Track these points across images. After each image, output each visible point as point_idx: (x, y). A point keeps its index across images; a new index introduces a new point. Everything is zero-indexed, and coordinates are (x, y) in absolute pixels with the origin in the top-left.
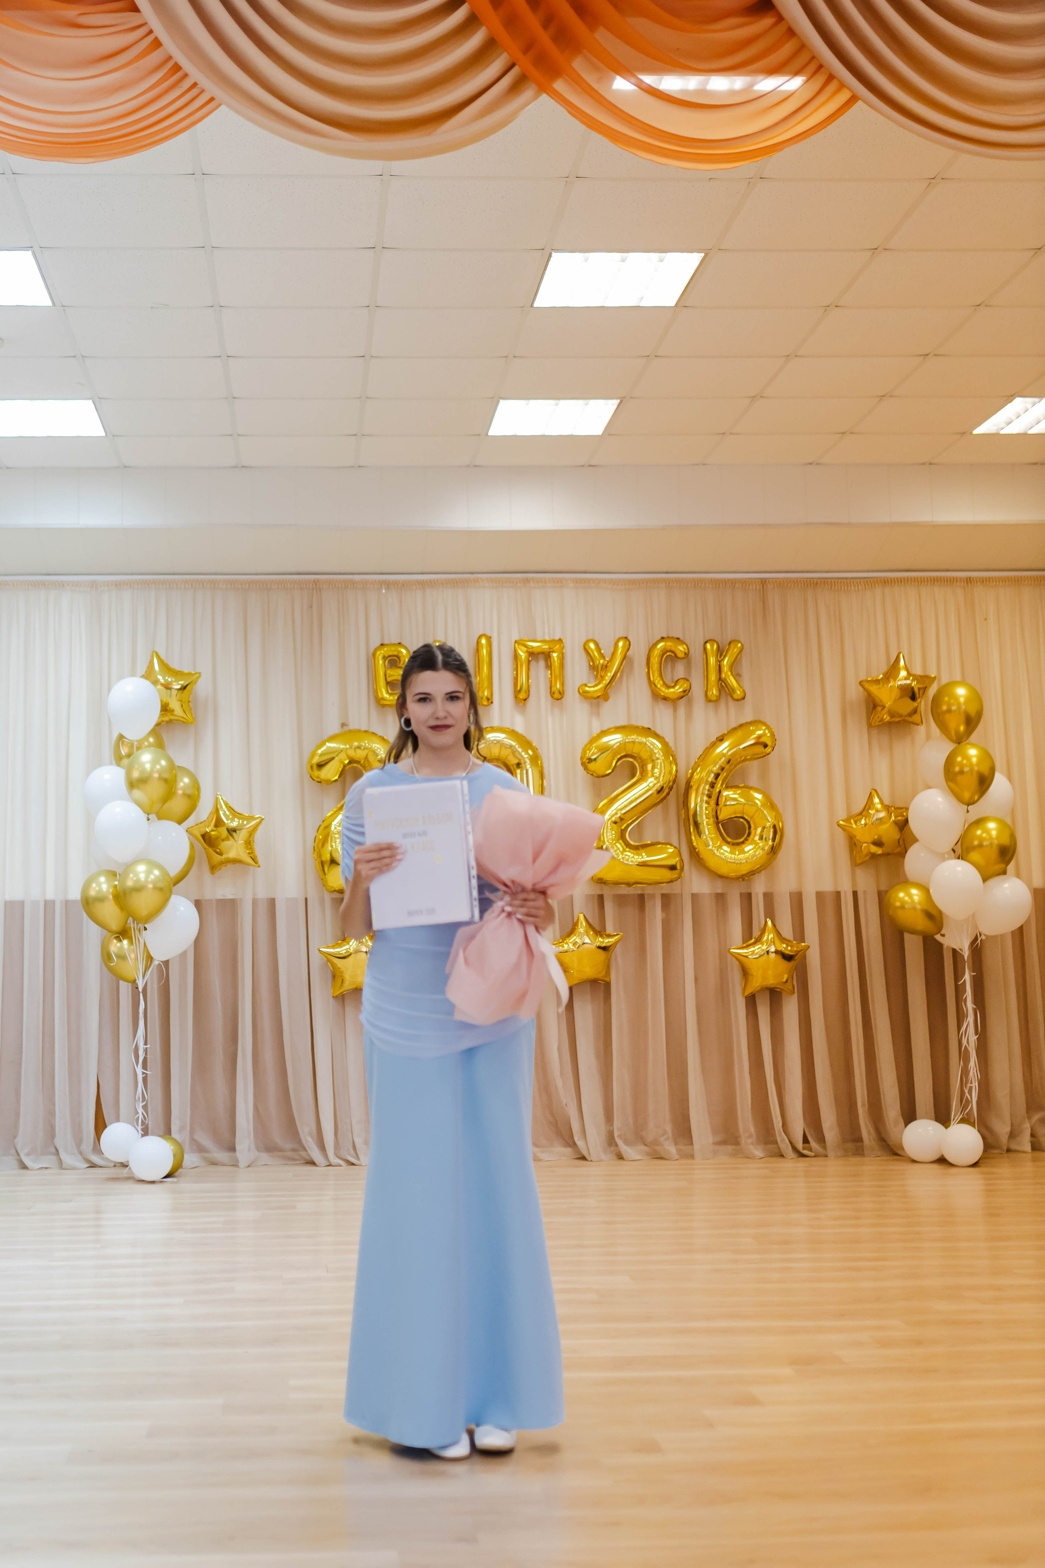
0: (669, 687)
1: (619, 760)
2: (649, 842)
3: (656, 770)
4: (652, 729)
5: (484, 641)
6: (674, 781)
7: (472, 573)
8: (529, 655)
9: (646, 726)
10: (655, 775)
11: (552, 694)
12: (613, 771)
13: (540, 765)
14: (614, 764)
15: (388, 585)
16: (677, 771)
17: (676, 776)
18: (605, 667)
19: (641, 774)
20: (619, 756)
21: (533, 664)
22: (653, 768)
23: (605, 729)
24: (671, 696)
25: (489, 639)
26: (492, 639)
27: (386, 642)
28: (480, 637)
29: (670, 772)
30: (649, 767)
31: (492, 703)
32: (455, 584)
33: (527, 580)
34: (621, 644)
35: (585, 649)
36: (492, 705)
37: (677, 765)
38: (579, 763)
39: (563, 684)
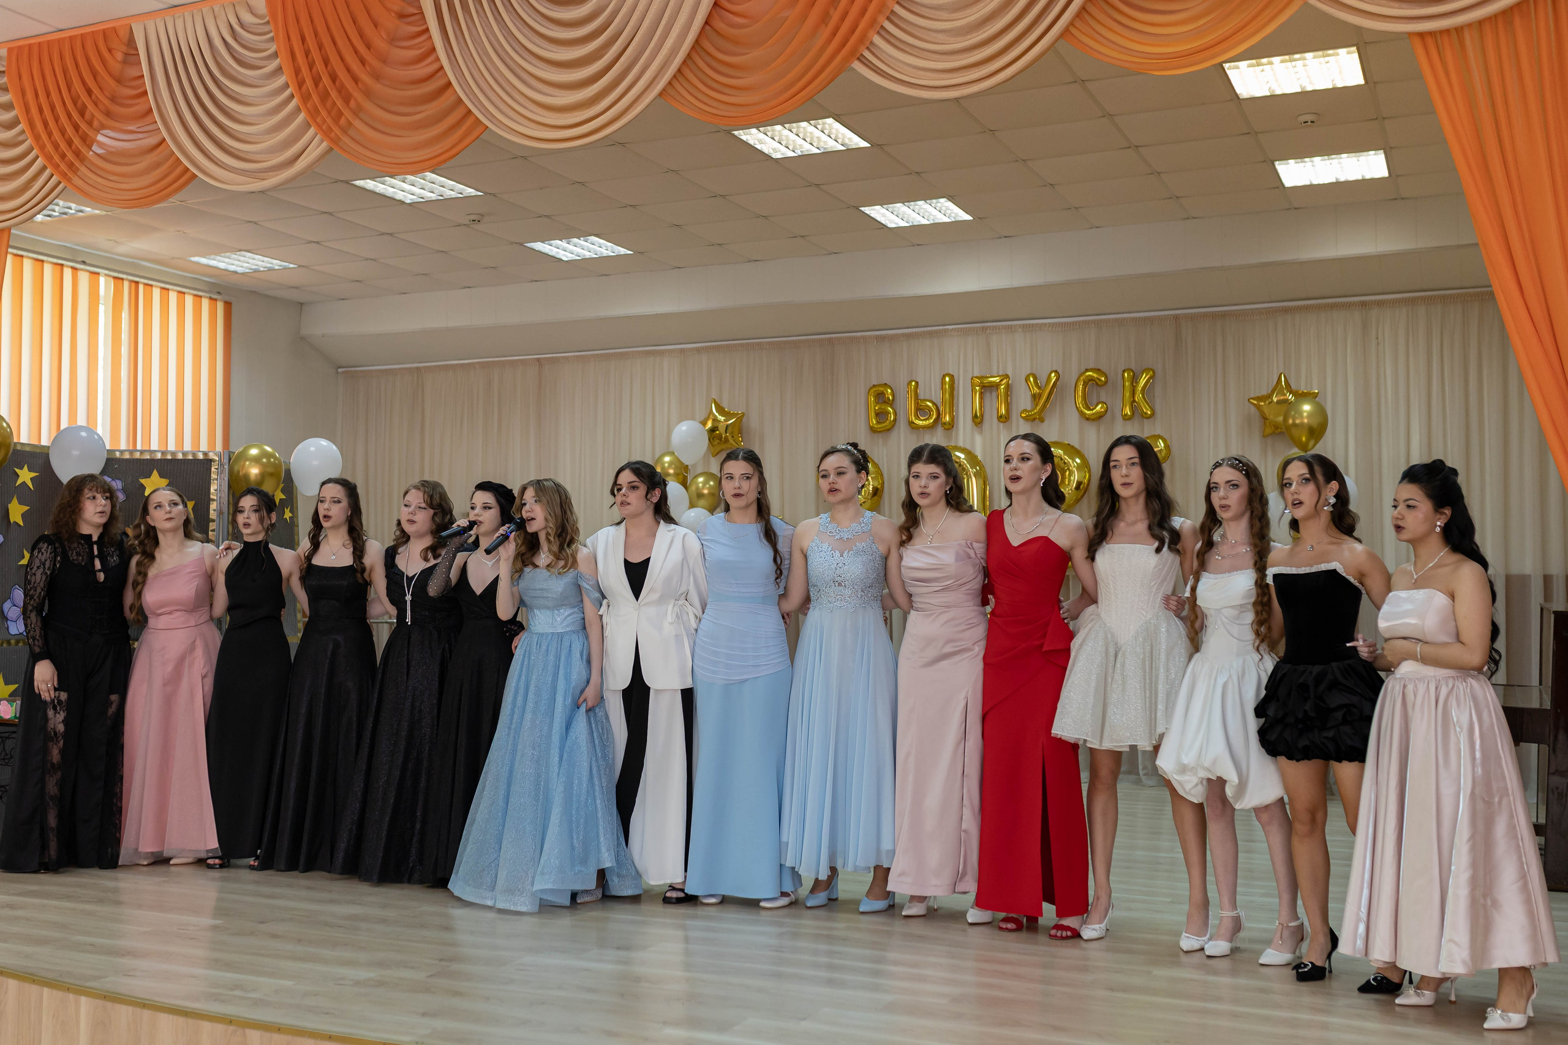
0: (1089, 409)
3: (1072, 478)
5: (947, 379)
6: (1088, 485)
7: (944, 325)
8: (982, 389)
11: (1000, 418)
13: (985, 476)
15: (882, 339)
16: (1090, 476)
17: (1089, 480)
18: (1040, 395)
21: (988, 395)
22: (1070, 475)
24: (1092, 417)
25: (952, 377)
26: (956, 378)
27: (879, 383)
28: (944, 376)
29: (1085, 477)
30: (1067, 473)
31: (953, 427)
32: (931, 334)
33: (986, 328)
34: (1053, 375)
35: (1026, 381)
36: (954, 429)
37: (1090, 472)
39: (1008, 410)
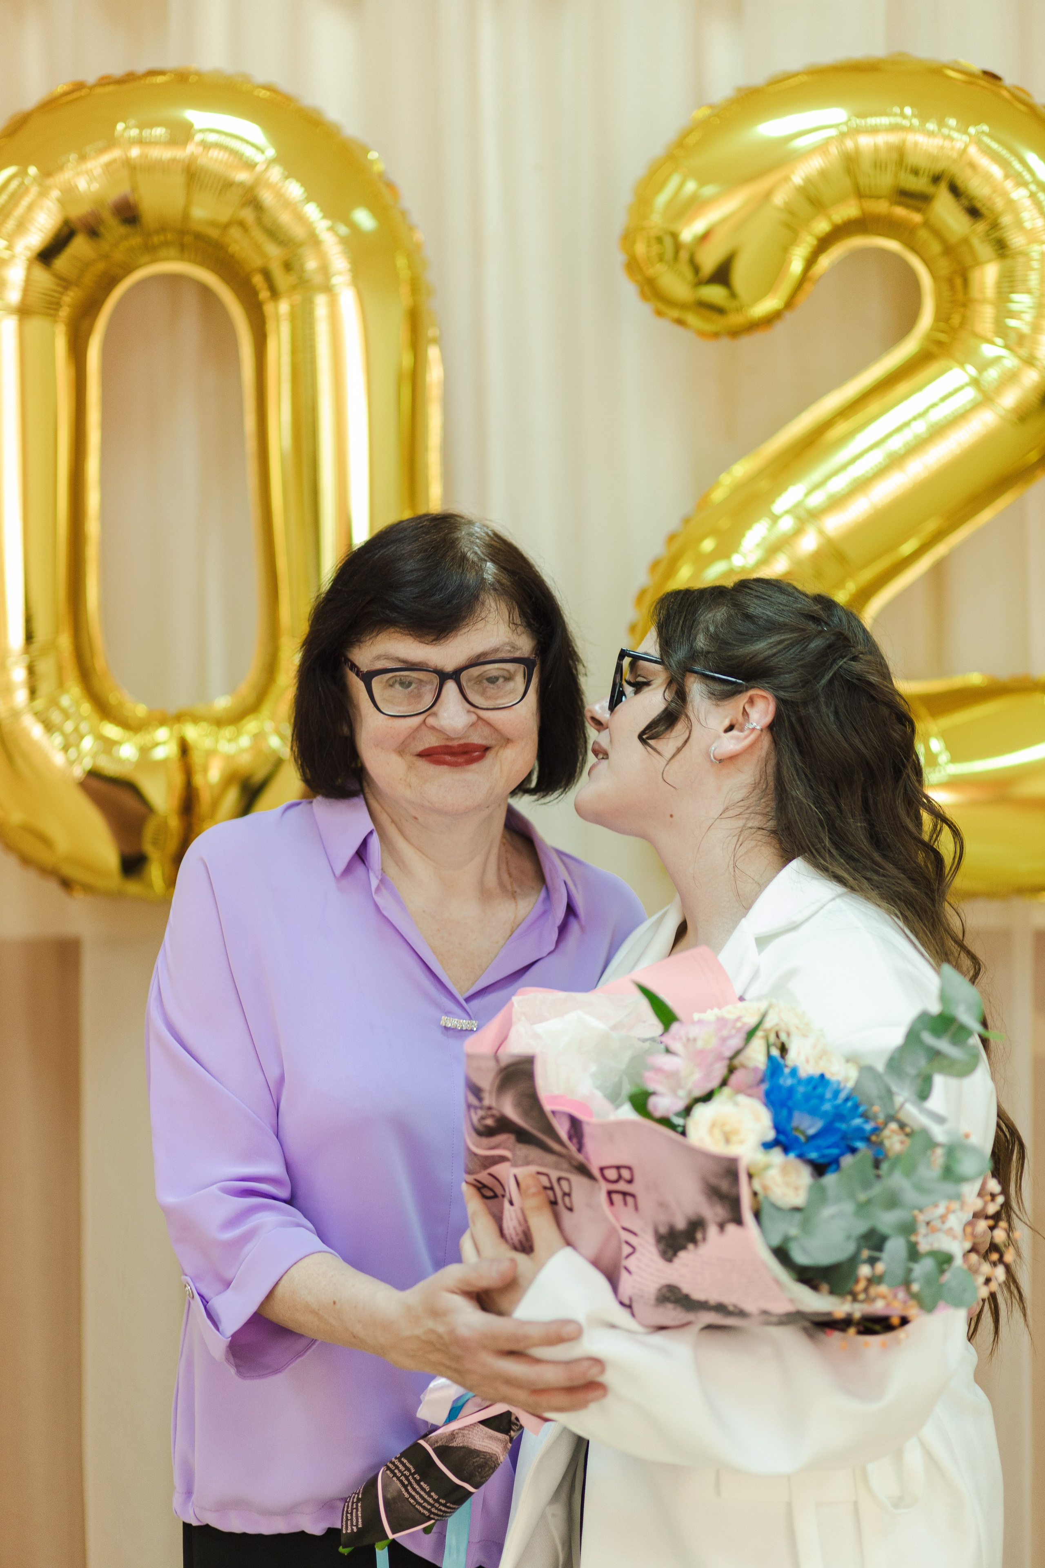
1: (824, 244)
2: (976, 679)
3: (1022, 301)
4: (1009, 79)
9: (976, 65)
10: (1012, 323)
12: (790, 304)
13: (404, 274)
14: (796, 266)
19: (942, 317)
20: (822, 226)
23: (758, 79)
30: (986, 280)
38: (619, 258)
